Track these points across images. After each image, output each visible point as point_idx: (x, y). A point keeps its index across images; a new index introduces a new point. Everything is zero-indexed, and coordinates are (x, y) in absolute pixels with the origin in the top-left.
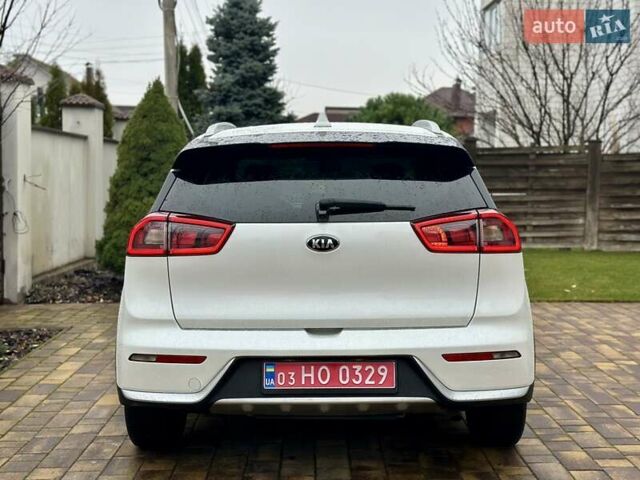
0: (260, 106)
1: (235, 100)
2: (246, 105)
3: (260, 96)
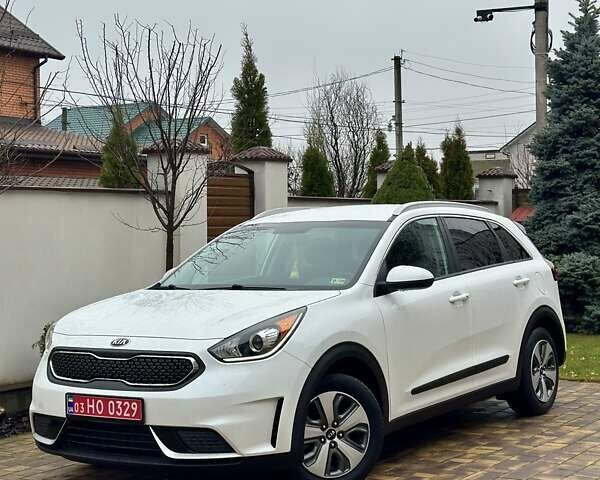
0: (594, 156)
1: (565, 151)
2: (578, 157)
3: (593, 144)
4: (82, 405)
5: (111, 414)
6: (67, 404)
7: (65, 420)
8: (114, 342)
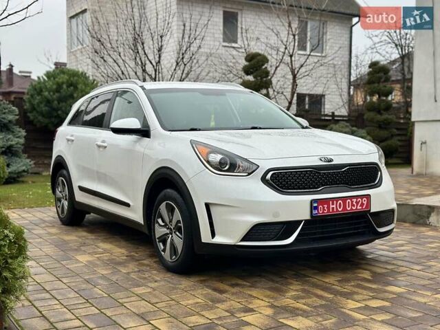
4: (326, 206)
5: (349, 209)
6: (312, 208)
7: (301, 221)
8: (323, 159)
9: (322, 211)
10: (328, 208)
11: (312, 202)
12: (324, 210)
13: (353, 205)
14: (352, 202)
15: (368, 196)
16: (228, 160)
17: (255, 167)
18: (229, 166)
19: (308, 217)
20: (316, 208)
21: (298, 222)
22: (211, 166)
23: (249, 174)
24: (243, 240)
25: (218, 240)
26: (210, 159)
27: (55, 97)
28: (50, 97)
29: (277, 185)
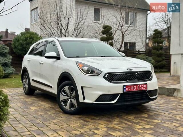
4: (129, 88)
5: (138, 89)
6: (124, 89)
7: (119, 94)
8: (128, 69)
9: (127, 90)
10: (130, 88)
11: (124, 86)
12: (128, 89)
13: (140, 88)
14: (140, 86)
15: (146, 84)
16: (90, 69)
17: (101, 72)
18: (91, 71)
19: (122, 92)
20: (125, 89)
21: (118, 94)
22: (84, 72)
23: (99, 75)
24: (96, 101)
25: (86, 101)
26: (83, 69)
27: (24, 43)
28: (22, 43)
29: (110, 79)
